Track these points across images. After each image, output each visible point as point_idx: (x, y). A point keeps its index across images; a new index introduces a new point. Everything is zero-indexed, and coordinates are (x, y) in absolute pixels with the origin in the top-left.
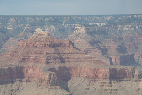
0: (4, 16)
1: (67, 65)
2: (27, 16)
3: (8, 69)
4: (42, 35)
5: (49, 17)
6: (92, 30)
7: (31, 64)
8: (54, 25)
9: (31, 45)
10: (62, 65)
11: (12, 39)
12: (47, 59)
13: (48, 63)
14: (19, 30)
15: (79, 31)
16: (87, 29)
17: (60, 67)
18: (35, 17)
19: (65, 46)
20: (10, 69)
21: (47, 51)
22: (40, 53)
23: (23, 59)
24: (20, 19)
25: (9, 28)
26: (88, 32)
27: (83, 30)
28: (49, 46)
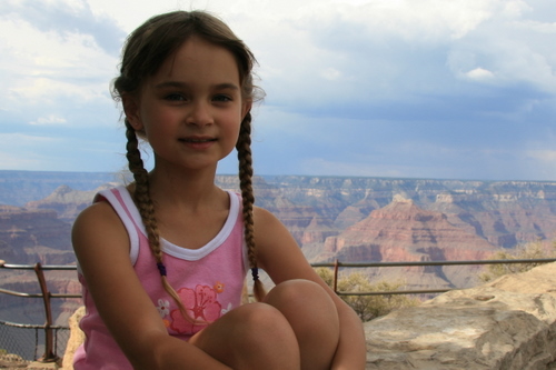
1: (440, 245)
4: (403, 203)
7: (391, 242)
9: (390, 217)
10: (433, 245)
13: (415, 242)
15: (443, 200)
16: (454, 198)
17: (430, 248)
21: (412, 225)
26: (455, 203)
27: (448, 199)
28: (416, 219)
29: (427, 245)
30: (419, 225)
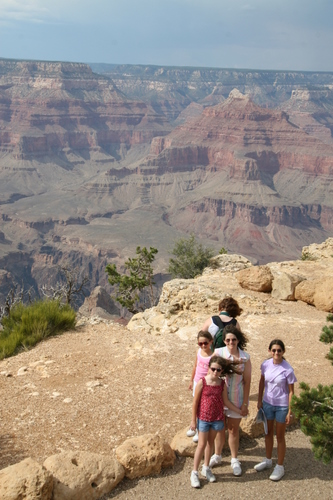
0: (185, 68)
1: (276, 149)
2: (219, 70)
3: (185, 149)
4: (239, 100)
5: (253, 71)
6: (319, 97)
7: (220, 145)
8: (260, 85)
9: (223, 115)
10: (267, 149)
11: (194, 105)
12: (245, 139)
13: (246, 144)
14: (205, 90)
15: (299, 97)
16: (312, 94)
17: (264, 152)
18: (231, 71)
19: (275, 119)
20: (188, 150)
21: (246, 126)
22: (235, 129)
23: (209, 136)
24: (209, 74)
25: (191, 87)
26: (312, 100)
27: (305, 95)
28: (250, 119)
29: (259, 149)
30: (254, 125)
